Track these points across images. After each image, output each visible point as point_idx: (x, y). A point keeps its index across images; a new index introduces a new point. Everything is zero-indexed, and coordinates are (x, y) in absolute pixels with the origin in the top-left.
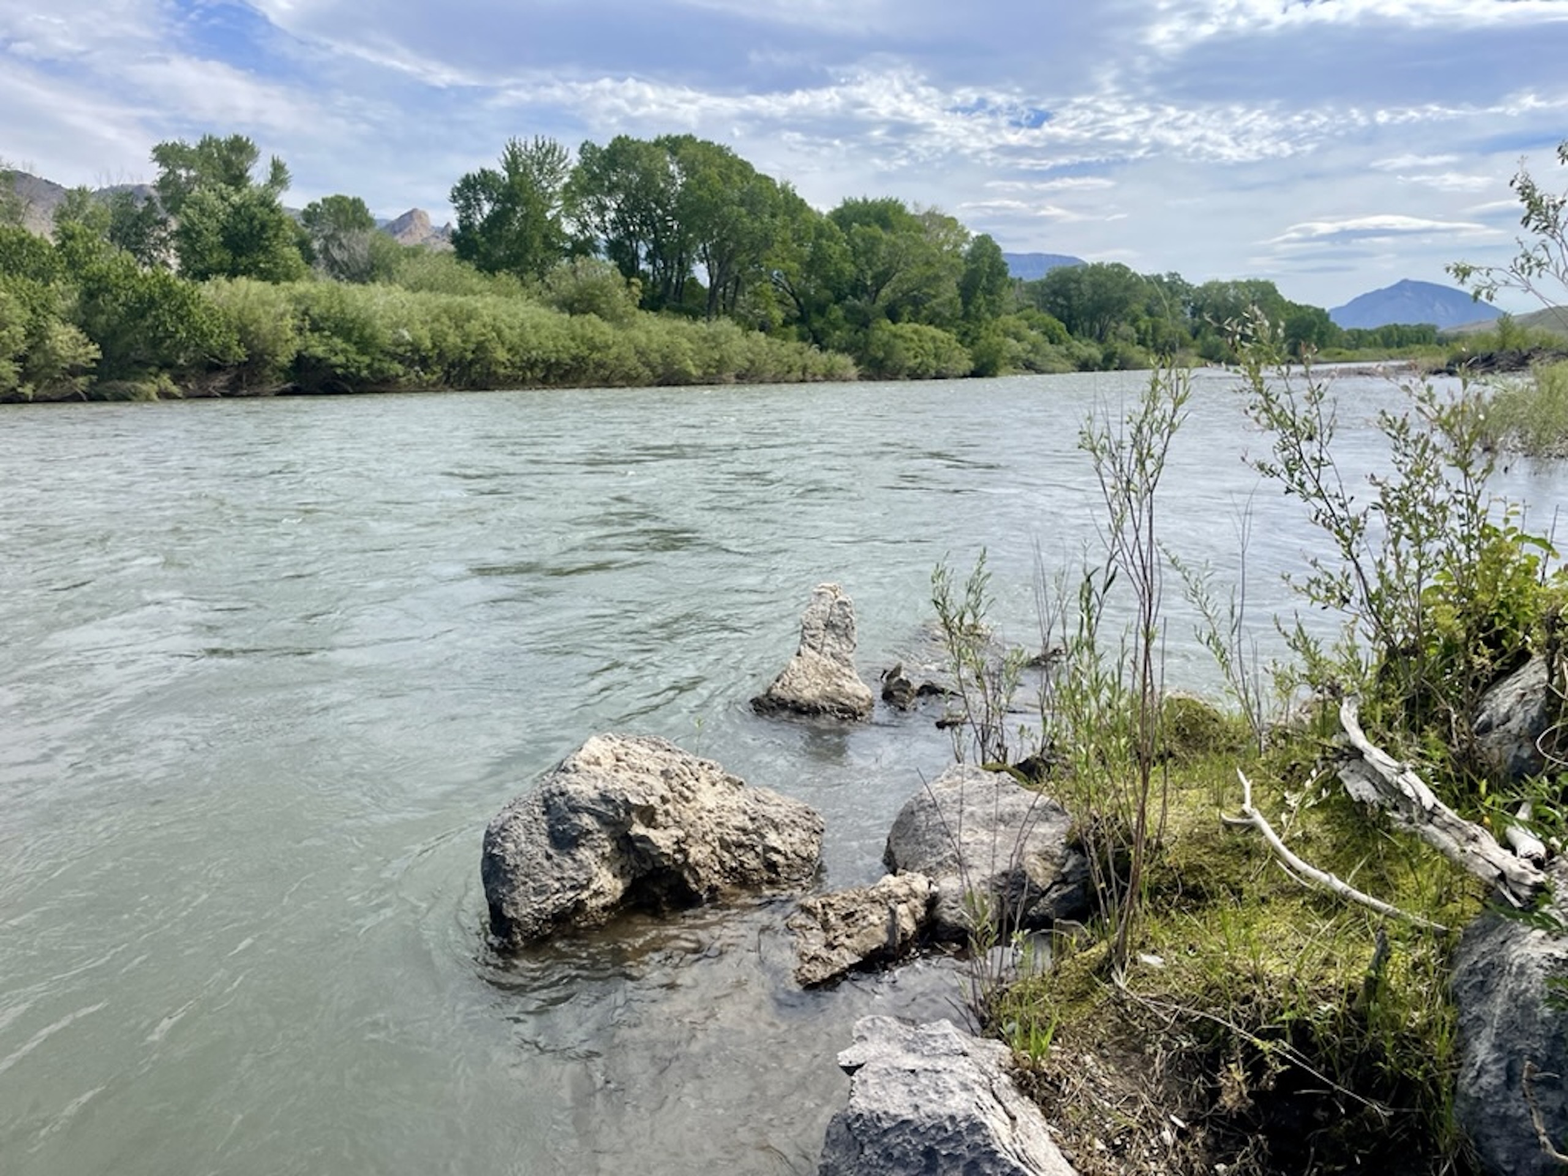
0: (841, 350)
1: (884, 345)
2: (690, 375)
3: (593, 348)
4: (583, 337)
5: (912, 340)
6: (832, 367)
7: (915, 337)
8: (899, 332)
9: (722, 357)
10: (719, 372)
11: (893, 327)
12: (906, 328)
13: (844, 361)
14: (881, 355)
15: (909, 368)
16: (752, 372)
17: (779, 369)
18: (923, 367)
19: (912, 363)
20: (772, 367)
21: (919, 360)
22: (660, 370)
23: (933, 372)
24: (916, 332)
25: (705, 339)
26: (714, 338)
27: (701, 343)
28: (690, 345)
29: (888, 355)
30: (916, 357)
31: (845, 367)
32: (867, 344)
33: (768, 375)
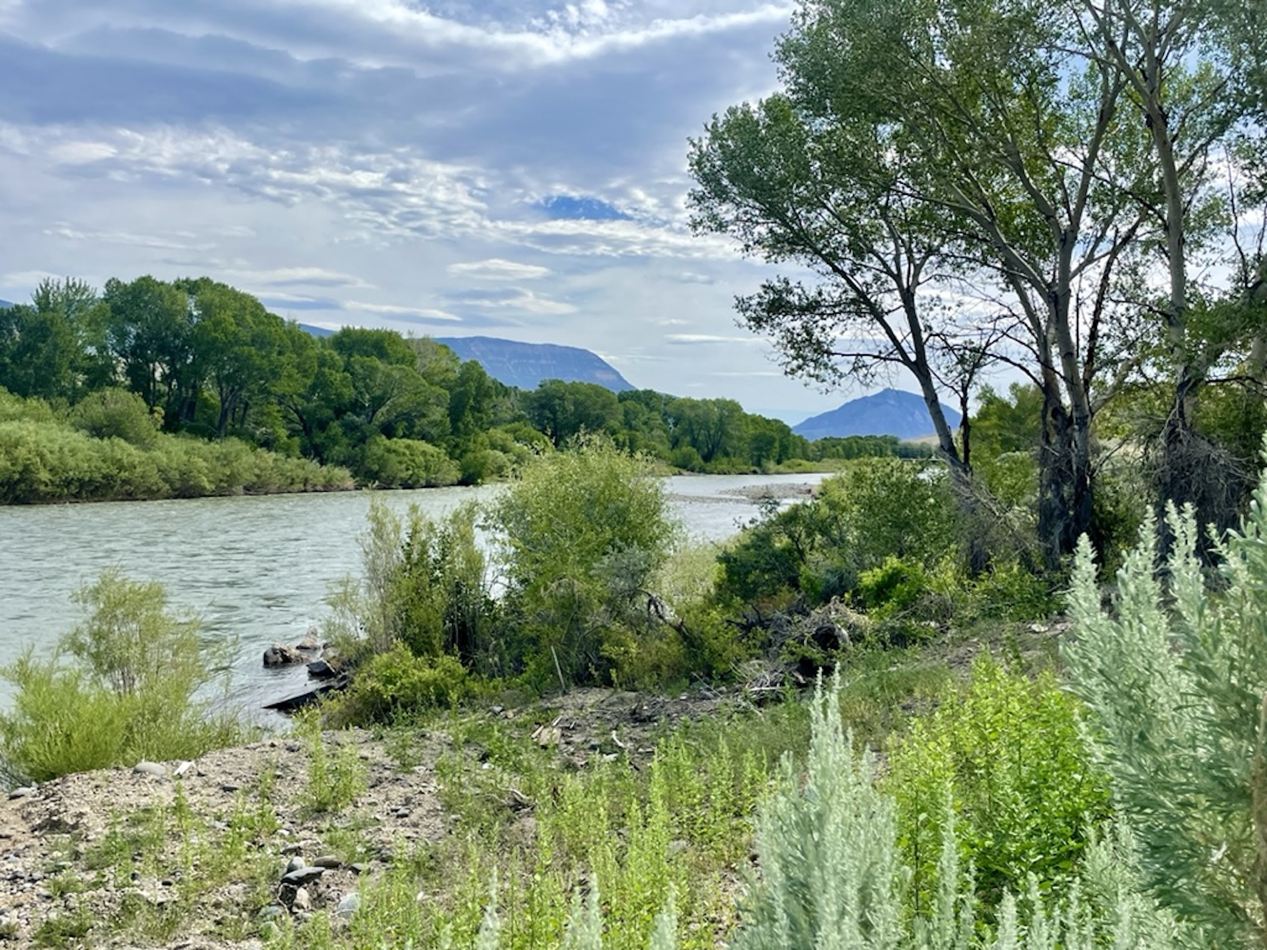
0: (341, 463)
1: (379, 459)
2: (204, 488)
3: (121, 468)
4: (112, 459)
5: (404, 454)
6: (331, 479)
7: (408, 452)
8: (394, 447)
9: (232, 473)
10: (230, 486)
11: (387, 442)
12: (399, 444)
13: (343, 474)
14: (376, 467)
15: (401, 479)
16: (259, 485)
17: (282, 481)
18: (414, 478)
19: (404, 475)
20: (277, 481)
21: (410, 472)
22: (178, 485)
23: (423, 482)
24: (408, 447)
25: (218, 458)
26: (226, 457)
27: (214, 462)
28: (205, 464)
29: (382, 468)
30: (407, 469)
31: (343, 479)
32: (363, 458)
33: (273, 488)
